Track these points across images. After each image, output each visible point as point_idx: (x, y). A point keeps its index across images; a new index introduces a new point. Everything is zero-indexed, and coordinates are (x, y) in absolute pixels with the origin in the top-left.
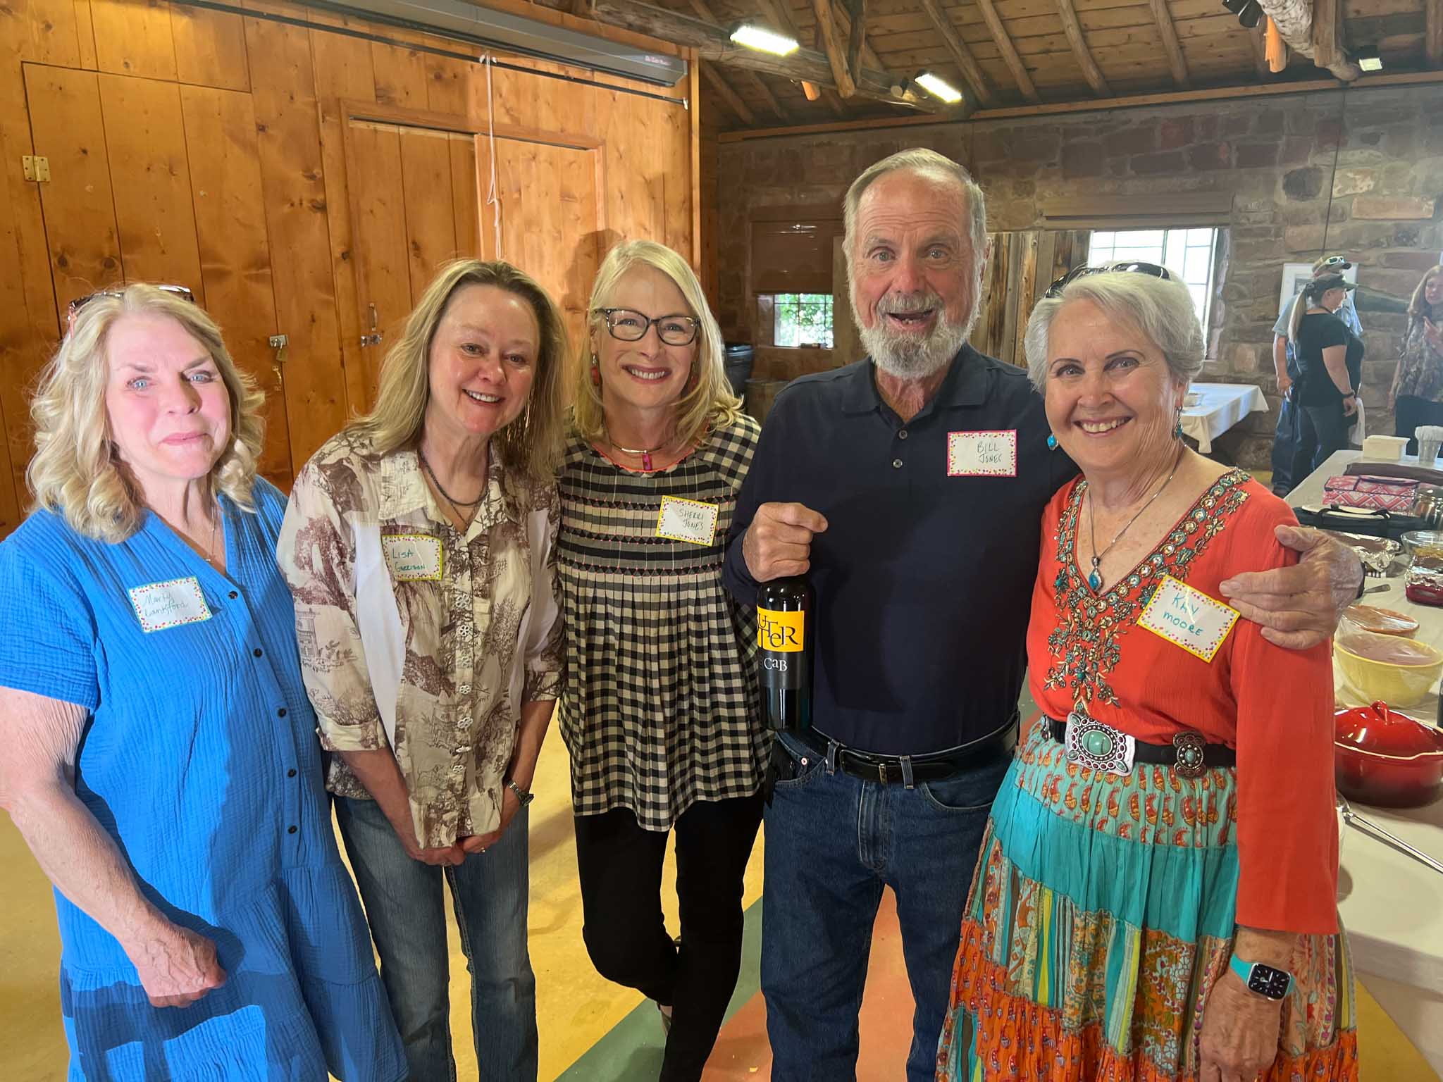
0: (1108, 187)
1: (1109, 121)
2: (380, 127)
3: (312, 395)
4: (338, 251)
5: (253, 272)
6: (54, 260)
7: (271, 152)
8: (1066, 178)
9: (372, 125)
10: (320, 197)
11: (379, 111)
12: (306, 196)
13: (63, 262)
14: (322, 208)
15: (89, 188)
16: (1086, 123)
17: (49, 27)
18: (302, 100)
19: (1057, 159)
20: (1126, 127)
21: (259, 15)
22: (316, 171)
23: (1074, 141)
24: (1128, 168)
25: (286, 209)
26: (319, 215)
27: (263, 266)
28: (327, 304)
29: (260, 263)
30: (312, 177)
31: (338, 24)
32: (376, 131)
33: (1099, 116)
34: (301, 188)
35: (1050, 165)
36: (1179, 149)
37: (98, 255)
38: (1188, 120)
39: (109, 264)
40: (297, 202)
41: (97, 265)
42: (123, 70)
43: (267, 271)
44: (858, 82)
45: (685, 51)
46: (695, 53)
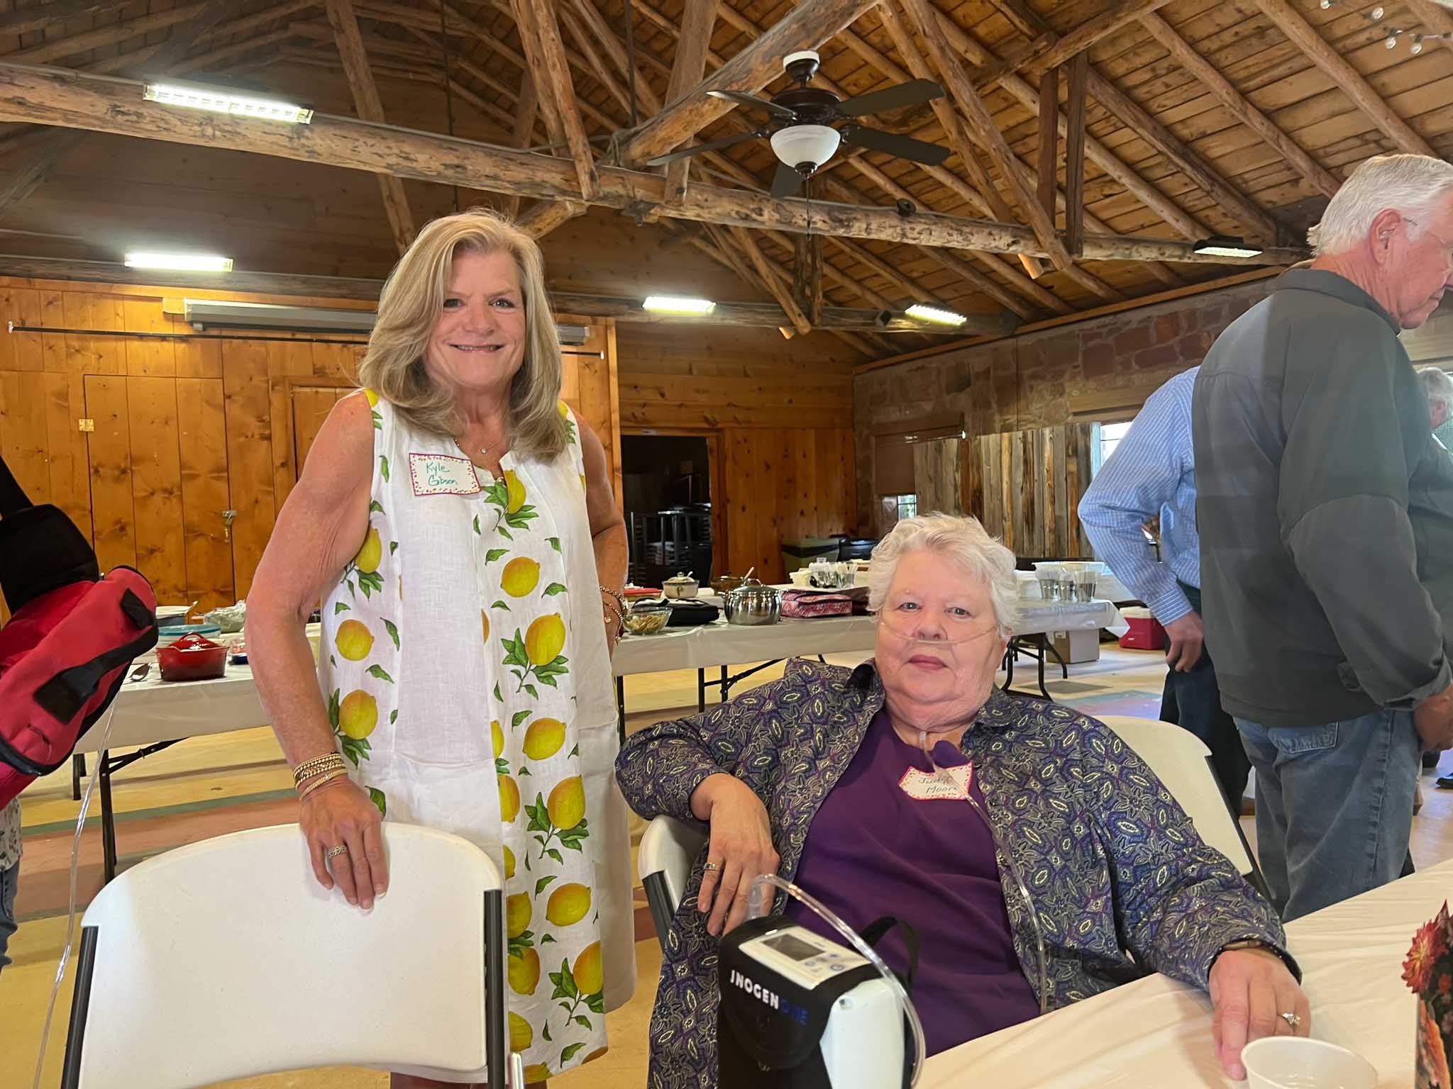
0: (1120, 382)
1: (1115, 324)
2: (321, 390)
3: (253, 546)
4: (278, 462)
5: (215, 475)
6: (92, 470)
7: (234, 410)
8: (1087, 377)
9: (314, 390)
10: (267, 432)
11: (318, 382)
12: (257, 432)
13: (96, 471)
14: (269, 438)
15: (116, 434)
16: (1098, 327)
17: (101, 357)
18: (258, 380)
19: (1080, 361)
20: (1127, 328)
21: (232, 337)
22: (266, 417)
23: (1090, 344)
24: (1133, 363)
25: (242, 439)
26: (266, 442)
27: (222, 471)
28: (268, 493)
29: (223, 471)
30: (262, 421)
31: (289, 336)
32: (317, 392)
33: (1107, 320)
34: (254, 427)
35: (1075, 367)
36: (1171, 342)
37: (118, 467)
38: (1173, 317)
39: (124, 472)
40: (250, 436)
41: (117, 473)
42: (143, 374)
43: (225, 474)
44: (817, 321)
45: (601, 320)
46: (611, 320)
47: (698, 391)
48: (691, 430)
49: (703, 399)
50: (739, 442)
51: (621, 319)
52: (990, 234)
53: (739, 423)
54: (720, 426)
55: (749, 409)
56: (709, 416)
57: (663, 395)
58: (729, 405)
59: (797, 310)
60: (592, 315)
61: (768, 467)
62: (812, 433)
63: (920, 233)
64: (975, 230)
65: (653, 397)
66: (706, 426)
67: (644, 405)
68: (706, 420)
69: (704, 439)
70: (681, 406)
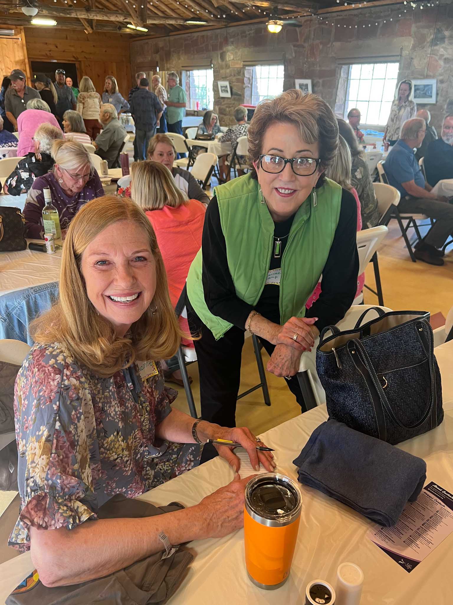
8: (185, 54)
35: (183, 50)
44: (94, 28)
45: (19, 27)
46: (22, 27)
47: (70, 46)
48: (69, 61)
49: (73, 49)
50: (87, 66)
51: (25, 26)
52: (117, 16)
53: (86, 58)
54: (80, 60)
55: (91, 53)
56: (75, 56)
57: (57, 47)
58: (82, 52)
59: (88, 25)
60: (15, 25)
61: (99, 76)
62: (114, 64)
63: (93, 16)
64: (111, 15)
65: (53, 47)
66: (74, 59)
67: (50, 51)
68: (74, 57)
69: (75, 64)
70: (64, 51)
